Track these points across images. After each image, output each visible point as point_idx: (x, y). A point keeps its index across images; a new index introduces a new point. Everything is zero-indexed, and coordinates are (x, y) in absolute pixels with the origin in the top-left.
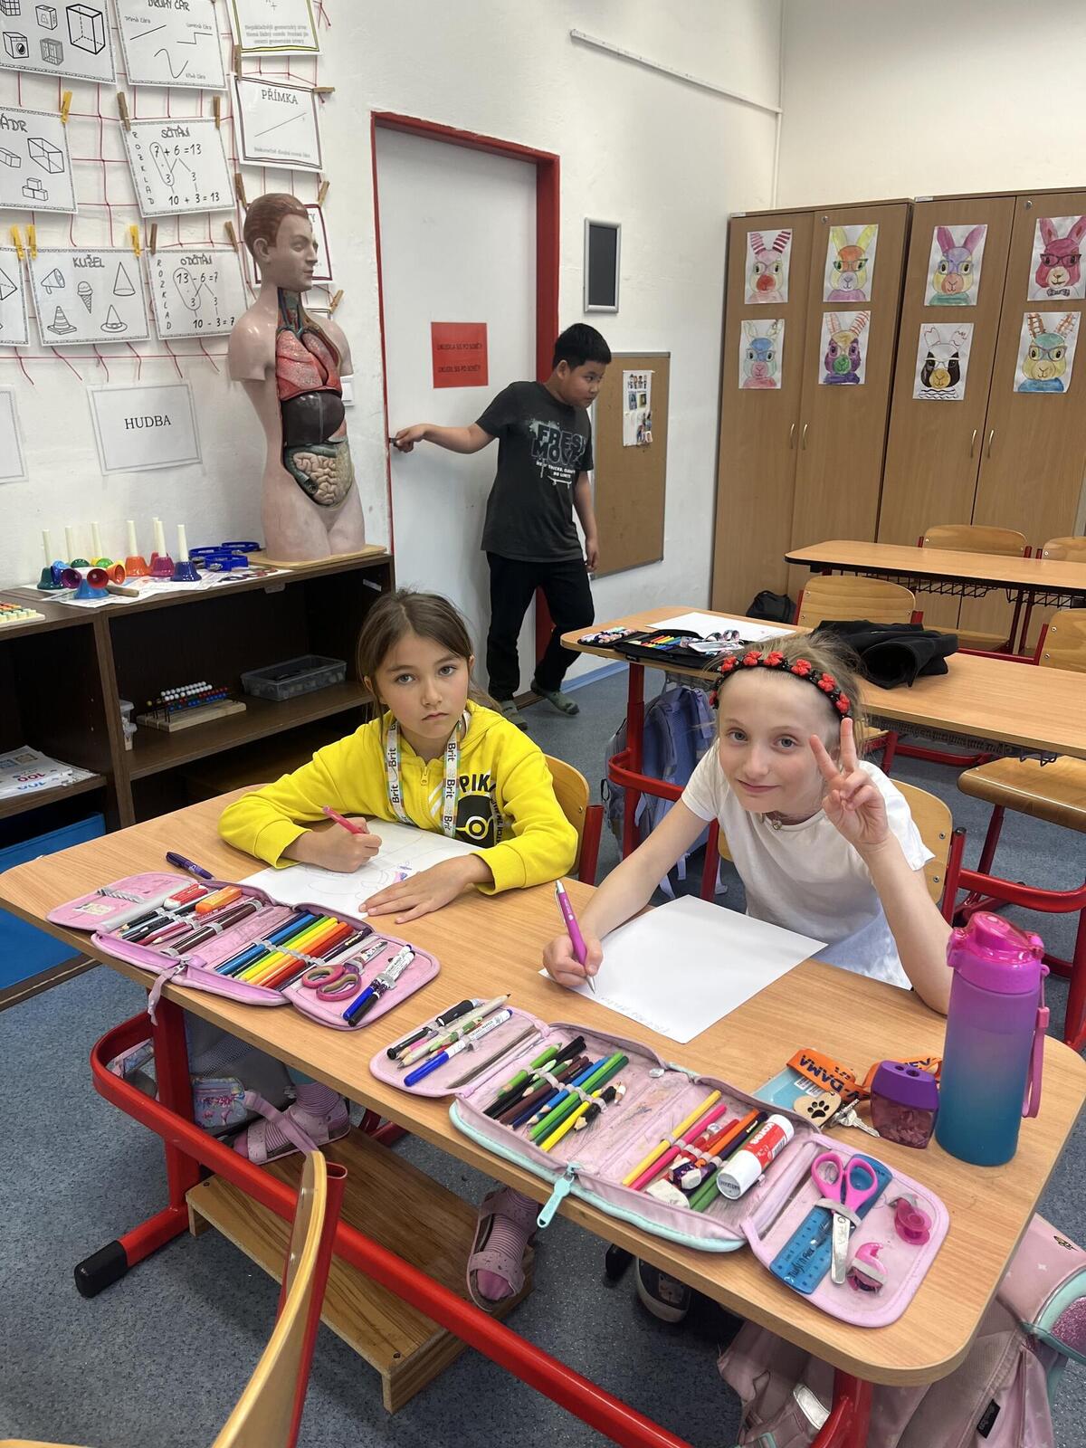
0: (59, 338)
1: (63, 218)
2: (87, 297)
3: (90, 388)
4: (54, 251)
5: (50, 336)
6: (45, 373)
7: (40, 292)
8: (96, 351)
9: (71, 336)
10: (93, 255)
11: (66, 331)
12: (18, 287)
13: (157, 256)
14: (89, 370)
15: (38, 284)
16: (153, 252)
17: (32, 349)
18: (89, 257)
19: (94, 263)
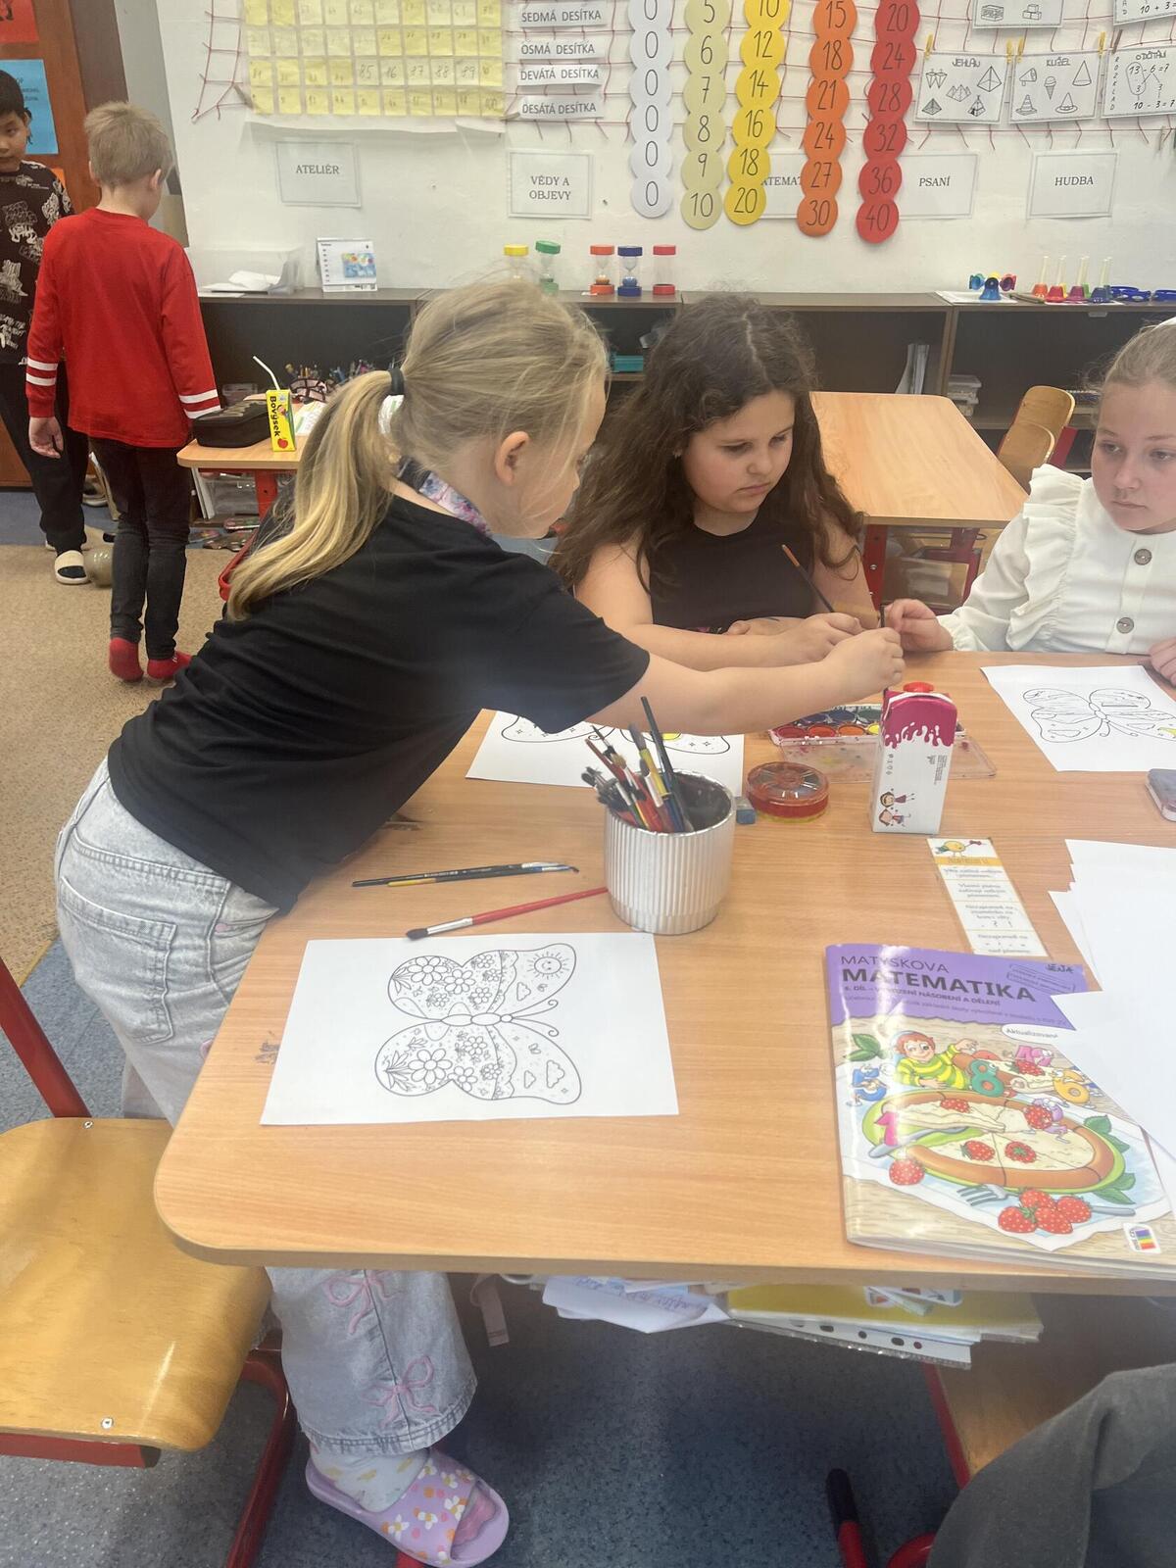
0: (1023, 117)
1: (1052, 30)
2: (1050, 89)
3: (1036, 154)
4: (1035, 55)
5: (1017, 117)
6: (1006, 143)
7: (1018, 84)
8: (1048, 127)
9: (1033, 116)
10: (1063, 57)
11: (1030, 112)
12: (1003, 81)
13: (1117, 54)
14: (1039, 141)
15: (1017, 80)
16: (1114, 51)
17: (1002, 125)
18: (1059, 59)
19: (1062, 62)
